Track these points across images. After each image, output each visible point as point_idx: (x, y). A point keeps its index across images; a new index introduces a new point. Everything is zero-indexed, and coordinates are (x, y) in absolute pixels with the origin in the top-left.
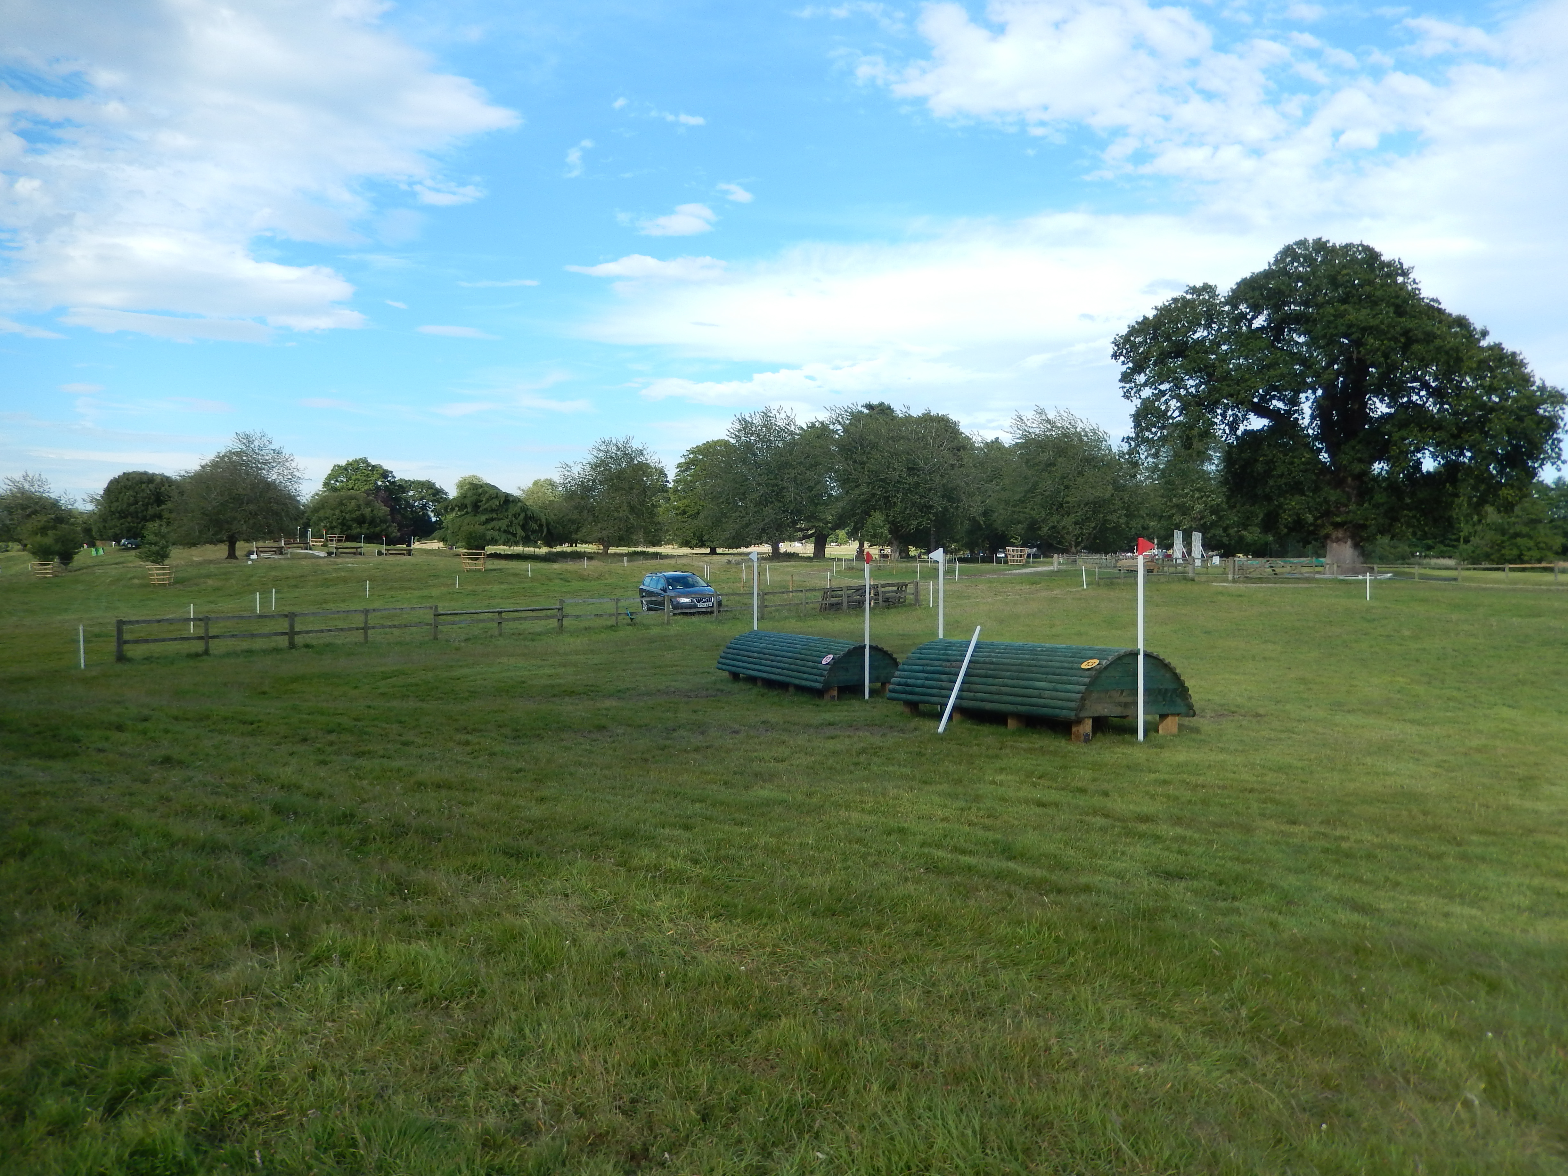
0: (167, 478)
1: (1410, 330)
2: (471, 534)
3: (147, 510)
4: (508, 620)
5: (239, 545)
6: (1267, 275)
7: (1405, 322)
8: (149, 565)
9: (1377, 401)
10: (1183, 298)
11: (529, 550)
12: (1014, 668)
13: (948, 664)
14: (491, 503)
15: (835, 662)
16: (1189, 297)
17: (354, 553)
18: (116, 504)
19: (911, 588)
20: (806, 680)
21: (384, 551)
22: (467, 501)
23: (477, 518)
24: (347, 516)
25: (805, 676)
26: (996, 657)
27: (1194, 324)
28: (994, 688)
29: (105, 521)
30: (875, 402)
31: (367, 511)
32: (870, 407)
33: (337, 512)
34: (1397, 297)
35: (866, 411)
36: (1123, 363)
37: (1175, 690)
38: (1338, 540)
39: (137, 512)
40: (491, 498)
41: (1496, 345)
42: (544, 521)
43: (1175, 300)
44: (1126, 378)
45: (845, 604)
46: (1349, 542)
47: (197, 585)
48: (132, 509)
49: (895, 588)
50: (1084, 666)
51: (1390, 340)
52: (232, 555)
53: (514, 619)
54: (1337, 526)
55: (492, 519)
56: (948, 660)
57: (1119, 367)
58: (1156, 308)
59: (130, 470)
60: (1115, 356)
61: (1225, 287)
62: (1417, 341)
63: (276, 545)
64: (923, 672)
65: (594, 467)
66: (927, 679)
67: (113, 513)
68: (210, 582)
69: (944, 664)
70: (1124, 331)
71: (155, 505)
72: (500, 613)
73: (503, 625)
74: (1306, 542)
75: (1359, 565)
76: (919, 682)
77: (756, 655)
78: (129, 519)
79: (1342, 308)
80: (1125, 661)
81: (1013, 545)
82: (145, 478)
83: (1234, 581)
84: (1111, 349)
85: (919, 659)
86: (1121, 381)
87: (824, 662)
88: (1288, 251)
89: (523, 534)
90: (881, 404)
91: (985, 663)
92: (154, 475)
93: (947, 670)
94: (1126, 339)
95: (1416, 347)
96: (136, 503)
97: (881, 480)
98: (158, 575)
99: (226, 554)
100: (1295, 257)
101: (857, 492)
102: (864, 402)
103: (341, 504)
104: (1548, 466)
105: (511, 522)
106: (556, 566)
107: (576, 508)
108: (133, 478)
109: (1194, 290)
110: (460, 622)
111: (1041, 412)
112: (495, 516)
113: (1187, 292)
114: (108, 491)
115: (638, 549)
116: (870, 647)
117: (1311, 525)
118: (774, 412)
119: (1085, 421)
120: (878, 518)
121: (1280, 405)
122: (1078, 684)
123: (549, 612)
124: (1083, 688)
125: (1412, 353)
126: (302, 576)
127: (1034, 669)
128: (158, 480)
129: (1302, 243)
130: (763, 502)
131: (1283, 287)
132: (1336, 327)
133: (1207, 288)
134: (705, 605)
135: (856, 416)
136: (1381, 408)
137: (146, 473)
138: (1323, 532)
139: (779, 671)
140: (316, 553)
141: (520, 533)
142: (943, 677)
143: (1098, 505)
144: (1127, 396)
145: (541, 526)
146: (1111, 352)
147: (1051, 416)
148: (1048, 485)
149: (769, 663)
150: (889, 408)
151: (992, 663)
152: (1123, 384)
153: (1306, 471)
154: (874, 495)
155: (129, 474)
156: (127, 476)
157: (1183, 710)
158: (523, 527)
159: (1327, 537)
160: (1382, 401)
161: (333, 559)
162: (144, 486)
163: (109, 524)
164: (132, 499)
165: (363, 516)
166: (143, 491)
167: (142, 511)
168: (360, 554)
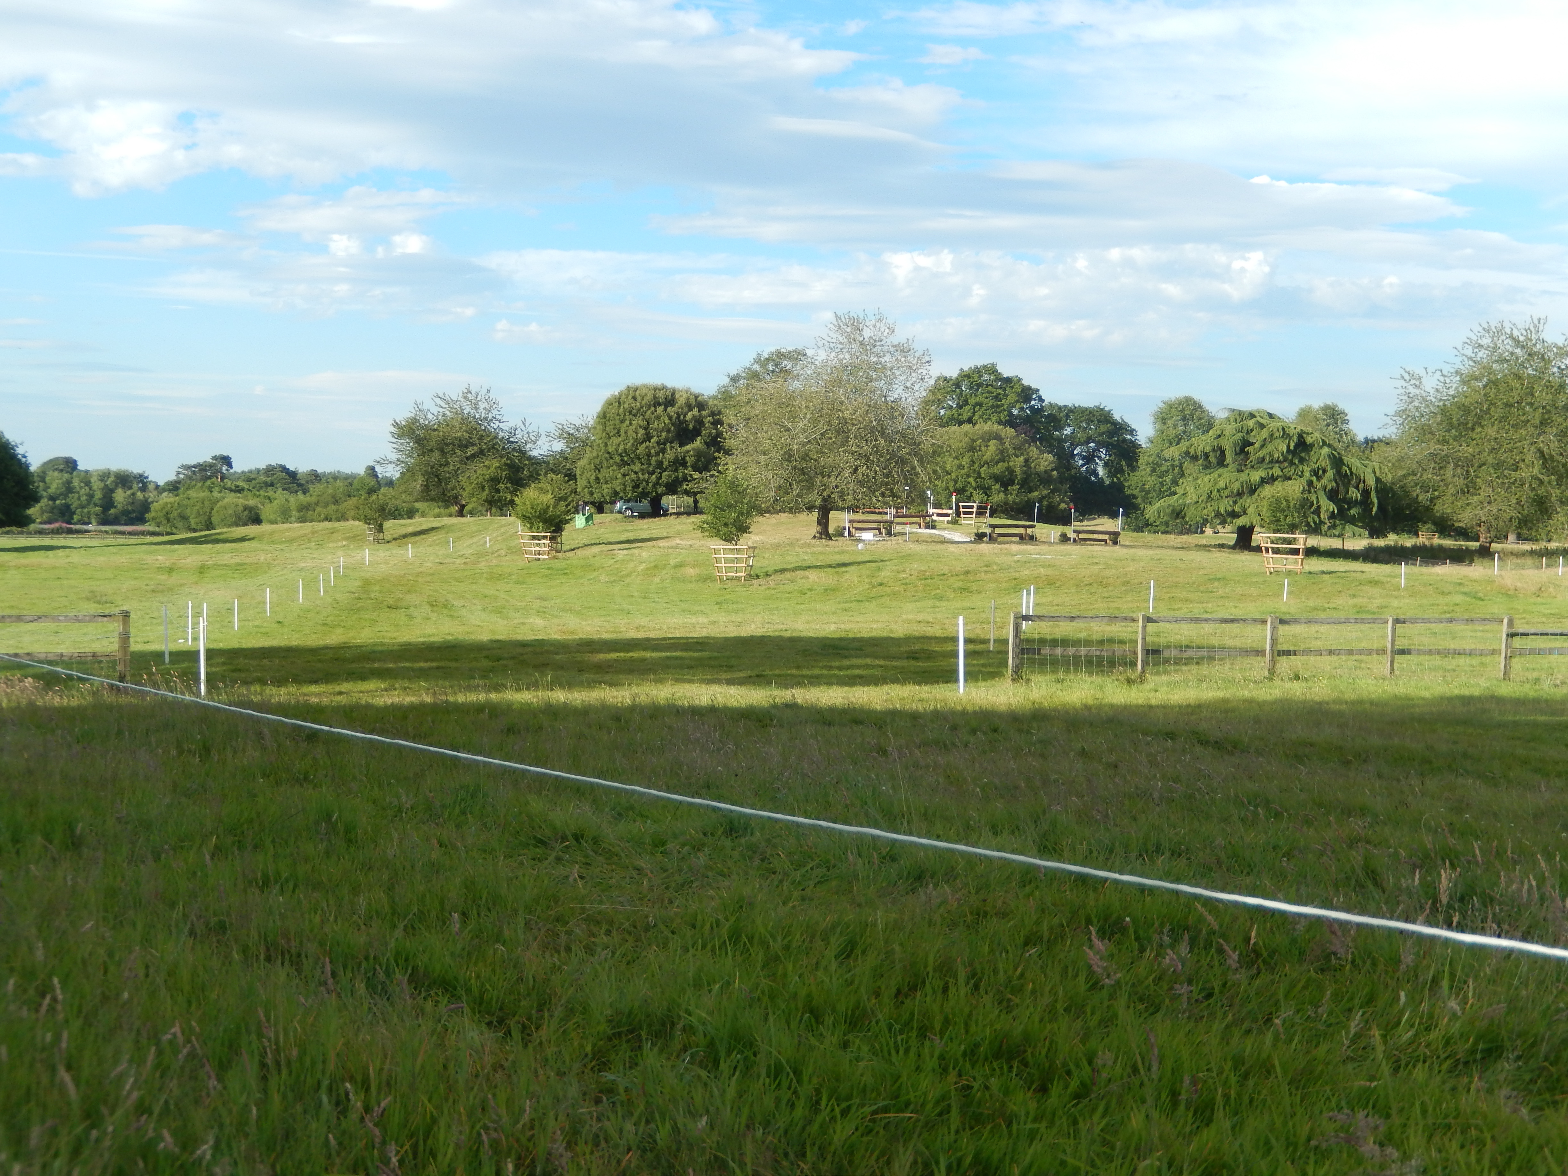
0: (697, 397)
3: (663, 451)
11: (1335, 543)
14: (1270, 447)
17: (1021, 537)
18: (616, 441)
21: (1072, 535)
22: (1228, 446)
23: (1243, 477)
29: (598, 469)
31: (1015, 462)
39: (649, 455)
42: (1371, 482)
48: (641, 449)
52: (824, 533)
55: (1272, 479)
63: (880, 518)
65: (1468, 379)
67: (611, 455)
71: (676, 445)
78: (637, 467)
82: (660, 395)
89: (1332, 507)
92: (674, 392)
96: (648, 438)
98: (727, 561)
99: (814, 529)
105: (1310, 483)
108: (642, 397)
110: (1551, 650)
112: (1277, 471)
114: (604, 416)
128: (681, 401)
137: (664, 388)
140: (948, 535)
141: (1328, 506)
145: (1366, 493)
155: (636, 390)
156: (633, 392)
158: (1332, 495)
161: (985, 547)
162: (660, 409)
163: (604, 474)
164: (641, 432)
165: (1010, 471)
166: (658, 418)
167: (657, 454)
168: (1032, 538)
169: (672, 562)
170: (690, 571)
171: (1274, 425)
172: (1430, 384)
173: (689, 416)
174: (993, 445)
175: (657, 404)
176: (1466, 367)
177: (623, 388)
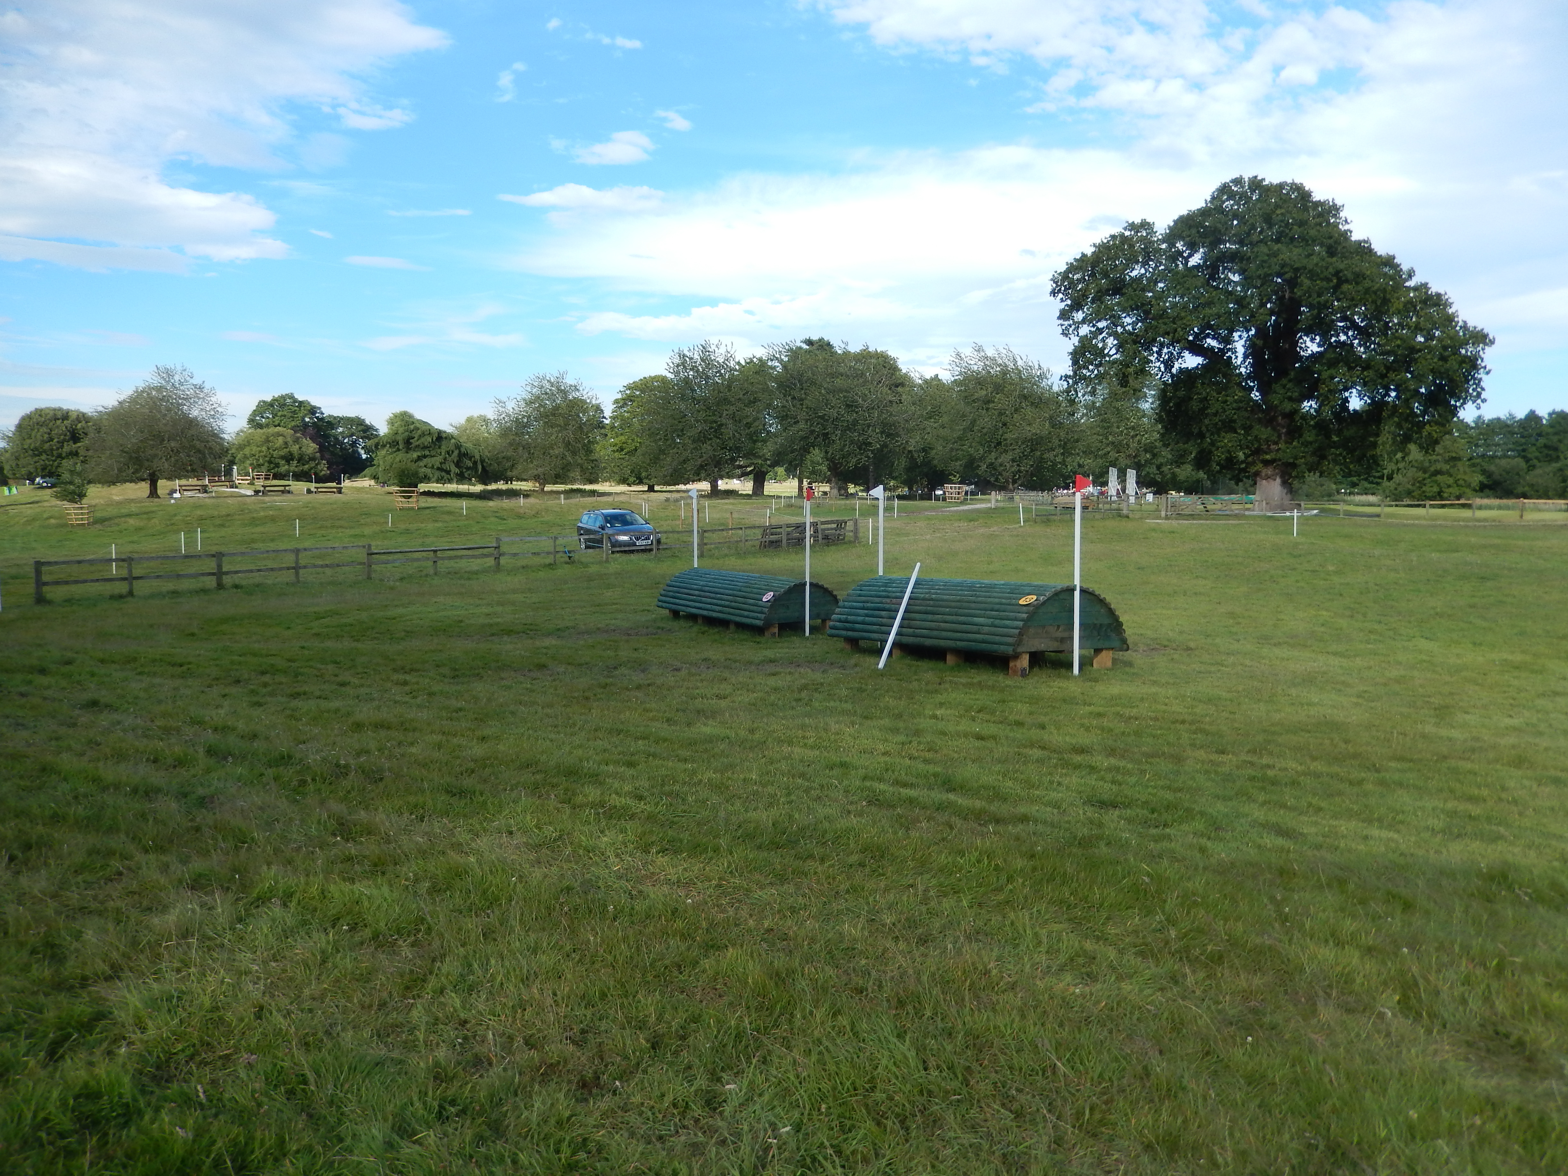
0: (84, 414)
1: (1341, 271)
2: (403, 471)
3: (62, 447)
4: (443, 559)
5: (161, 483)
6: (1204, 213)
7: (1337, 263)
8: (66, 504)
9: (1308, 340)
10: (1122, 235)
11: (463, 488)
12: (953, 604)
13: (888, 600)
14: (423, 440)
15: (776, 599)
16: (1127, 233)
17: (283, 492)
18: (28, 441)
19: (850, 526)
20: (747, 617)
21: (313, 489)
22: (400, 438)
23: (409, 455)
24: (275, 454)
25: (746, 613)
26: (936, 594)
27: (1132, 261)
28: (933, 625)
29: (17, 459)
30: (815, 337)
31: (295, 449)
32: (809, 342)
33: (264, 449)
34: (1330, 238)
35: (805, 346)
36: (1062, 300)
37: (1109, 625)
38: (1267, 478)
39: (52, 450)
40: (423, 435)
41: (1422, 285)
42: (477, 457)
43: (1113, 237)
44: (1064, 315)
45: (784, 541)
46: (1278, 480)
47: (118, 525)
48: (46, 446)
49: (834, 526)
50: (1022, 602)
51: (1322, 280)
52: (154, 493)
53: (450, 558)
54: (1267, 463)
55: (425, 457)
56: (888, 597)
57: (1058, 304)
58: (1094, 245)
59: (43, 405)
60: (1054, 293)
61: (1162, 224)
62: (1347, 281)
63: (200, 483)
64: (863, 608)
65: (529, 403)
66: (867, 615)
67: (26, 450)
68: (131, 521)
69: (884, 600)
70: (1063, 268)
71: (71, 443)
72: (435, 551)
73: (439, 563)
74: (1238, 480)
75: (1287, 502)
76: (860, 619)
77: (697, 593)
78: (44, 457)
79: (1276, 247)
80: (1061, 597)
81: (951, 482)
82: (59, 414)
83: (1167, 518)
84: (1049, 286)
85: (860, 596)
86: (1059, 318)
87: (764, 600)
88: (1224, 189)
89: (457, 470)
90: (821, 340)
91: (924, 599)
92: (68, 412)
93: (887, 606)
94: (1065, 276)
95: (1345, 287)
96: (52, 440)
97: (819, 417)
98: (75, 514)
99: (147, 492)
100: (1232, 196)
101: (795, 428)
102: (803, 338)
103: (267, 440)
104: (1470, 406)
105: (445, 459)
106: (491, 503)
107: (511, 444)
108: (46, 415)
109: (1132, 226)
110: (394, 561)
111: (979, 349)
112: (427, 453)
113: (1125, 229)
114: (20, 427)
115: (575, 487)
116: (811, 584)
117: (1242, 462)
118: (713, 347)
119: (1024, 359)
120: (816, 454)
121: (1213, 343)
122: (1016, 619)
123: (485, 551)
124: (1021, 624)
125: (1342, 293)
126: (228, 515)
127: (973, 605)
128: (74, 416)
129: (1238, 181)
130: (701, 438)
131: (1219, 225)
132: (1270, 267)
133: (1145, 225)
134: (644, 542)
135: (795, 353)
136: (1311, 346)
137: (60, 409)
138: (1253, 470)
139: (720, 608)
140: (243, 491)
141: (454, 470)
142: (883, 613)
143: (1035, 443)
144: (1065, 334)
145: (475, 463)
146: (1050, 289)
147: (990, 352)
148: (986, 422)
149: (709, 600)
150: (828, 344)
151: (932, 600)
152: (1061, 322)
153: (1239, 409)
154: (812, 432)
155: (41, 410)
156: (39, 412)
157: (1117, 644)
158: (457, 465)
159: (1257, 474)
160: (1312, 340)
161: (260, 498)
162: (59, 422)
163: (22, 462)
164: (46, 436)
165: (291, 454)
166: (58, 427)
167: (58, 449)
168: (289, 492)
169: (45, 516)
170: (53, 521)
171: (424, 428)
172: (511, 406)
173: (79, 426)
174: (281, 439)
175: (56, 419)
176: (528, 396)
177: (32, 409)
